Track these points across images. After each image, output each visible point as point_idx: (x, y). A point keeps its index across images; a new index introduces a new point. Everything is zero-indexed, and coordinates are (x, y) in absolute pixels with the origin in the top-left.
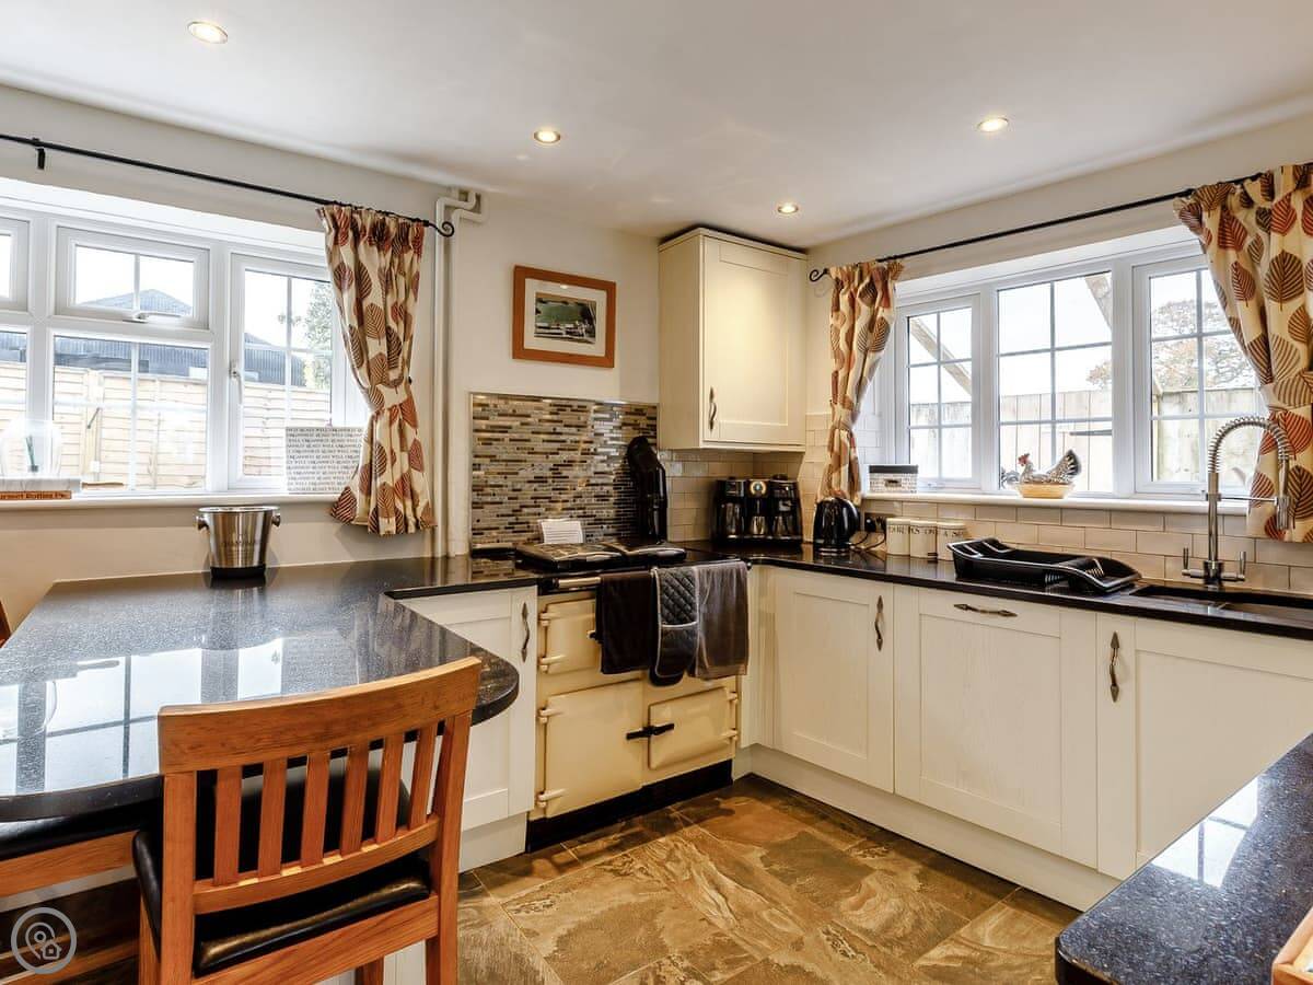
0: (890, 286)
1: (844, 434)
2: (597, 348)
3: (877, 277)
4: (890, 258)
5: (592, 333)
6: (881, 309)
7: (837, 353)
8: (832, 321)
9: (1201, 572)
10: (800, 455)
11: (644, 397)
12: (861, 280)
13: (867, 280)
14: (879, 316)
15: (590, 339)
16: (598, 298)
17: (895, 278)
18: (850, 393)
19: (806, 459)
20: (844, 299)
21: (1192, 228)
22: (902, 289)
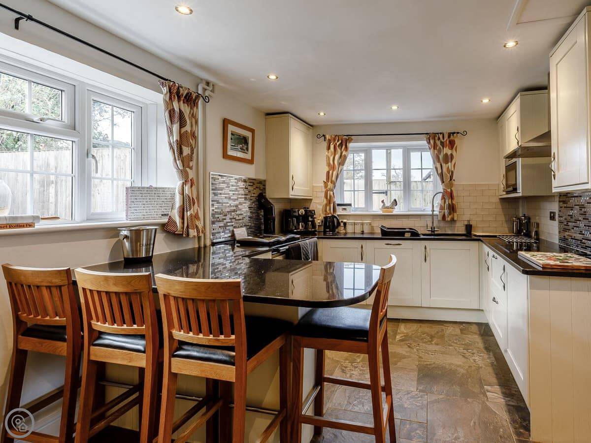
0: (348, 144)
1: (331, 193)
2: (248, 156)
3: (344, 141)
4: (349, 135)
5: (247, 149)
6: (344, 152)
7: (329, 165)
8: (327, 153)
9: (431, 230)
10: (311, 200)
11: (261, 177)
12: (338, 141)
13: (340, 142)
14: (343, 154)
15: (247, 152)
16: (248, 134)
17: (350, 142)
18: (334, 178)
19: (312, 202)
20: (332, 147)
21: (428, 143)
22: (351, 145)
